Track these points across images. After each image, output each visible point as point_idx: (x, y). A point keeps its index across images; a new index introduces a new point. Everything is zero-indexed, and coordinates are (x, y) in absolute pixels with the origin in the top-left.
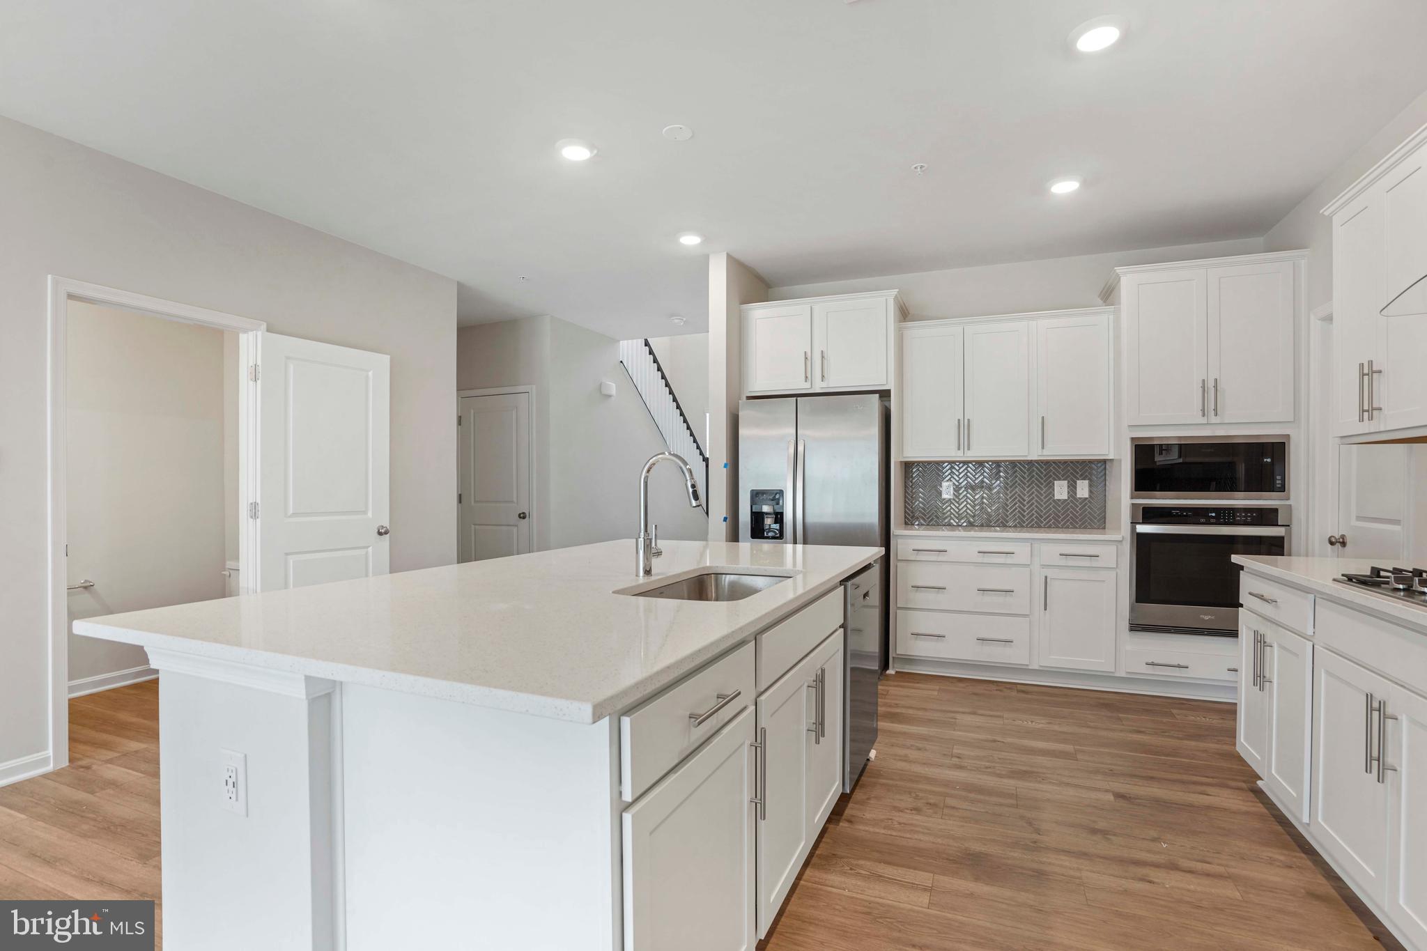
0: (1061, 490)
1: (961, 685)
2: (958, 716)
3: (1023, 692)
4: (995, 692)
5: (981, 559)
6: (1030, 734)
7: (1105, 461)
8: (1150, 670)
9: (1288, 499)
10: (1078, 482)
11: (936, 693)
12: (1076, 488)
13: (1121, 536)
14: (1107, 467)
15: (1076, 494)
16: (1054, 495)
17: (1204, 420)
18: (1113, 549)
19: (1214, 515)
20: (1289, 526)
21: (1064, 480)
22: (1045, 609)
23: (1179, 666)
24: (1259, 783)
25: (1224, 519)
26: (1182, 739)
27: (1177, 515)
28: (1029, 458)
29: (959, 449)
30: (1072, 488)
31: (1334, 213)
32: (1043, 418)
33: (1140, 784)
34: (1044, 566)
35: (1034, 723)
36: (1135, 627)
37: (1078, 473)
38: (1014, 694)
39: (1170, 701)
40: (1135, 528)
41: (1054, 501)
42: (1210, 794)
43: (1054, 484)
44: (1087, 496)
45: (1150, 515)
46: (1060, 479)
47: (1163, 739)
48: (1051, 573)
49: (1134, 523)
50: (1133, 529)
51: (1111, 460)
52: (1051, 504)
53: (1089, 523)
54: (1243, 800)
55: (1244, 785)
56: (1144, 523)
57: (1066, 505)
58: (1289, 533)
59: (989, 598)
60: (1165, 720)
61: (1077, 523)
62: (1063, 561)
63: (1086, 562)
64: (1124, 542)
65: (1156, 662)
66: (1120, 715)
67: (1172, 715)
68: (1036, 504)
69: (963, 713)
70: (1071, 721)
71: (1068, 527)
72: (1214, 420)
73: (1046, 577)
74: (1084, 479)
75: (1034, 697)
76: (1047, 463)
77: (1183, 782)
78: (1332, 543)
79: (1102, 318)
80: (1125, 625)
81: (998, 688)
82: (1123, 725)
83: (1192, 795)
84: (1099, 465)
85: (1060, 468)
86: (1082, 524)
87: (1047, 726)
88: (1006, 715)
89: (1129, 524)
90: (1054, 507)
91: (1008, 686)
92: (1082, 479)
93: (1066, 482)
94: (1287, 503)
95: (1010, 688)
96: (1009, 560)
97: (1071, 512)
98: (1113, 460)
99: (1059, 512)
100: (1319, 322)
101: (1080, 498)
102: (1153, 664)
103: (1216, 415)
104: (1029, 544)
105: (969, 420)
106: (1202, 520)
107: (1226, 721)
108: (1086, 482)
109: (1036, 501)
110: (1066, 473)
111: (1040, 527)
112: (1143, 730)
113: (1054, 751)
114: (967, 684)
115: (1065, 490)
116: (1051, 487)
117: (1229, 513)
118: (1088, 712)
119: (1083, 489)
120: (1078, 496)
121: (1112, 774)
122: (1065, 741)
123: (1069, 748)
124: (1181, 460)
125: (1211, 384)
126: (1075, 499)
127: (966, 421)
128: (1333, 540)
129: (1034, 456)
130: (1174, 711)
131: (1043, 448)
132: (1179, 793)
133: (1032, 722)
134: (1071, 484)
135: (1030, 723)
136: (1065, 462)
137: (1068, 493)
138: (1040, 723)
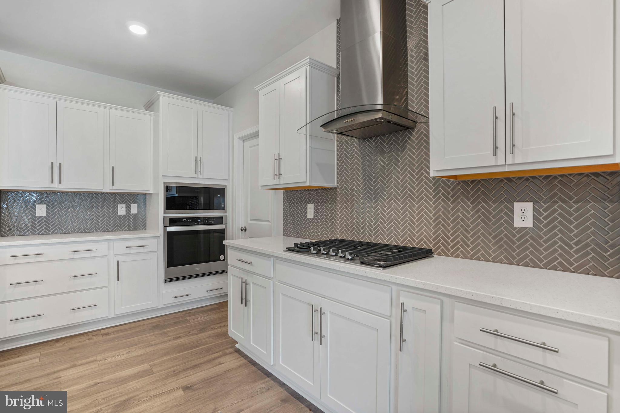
0: (121, 210)
1: (58, 345)
2: (61, 374)
3: (106, 334)
4: (86, 342)
5: (72, 256)
6: (120, 366)
7: (145, 194)
8: (175, 300)
9: (226, 212)
10: (131, 205)
11: (38, 360)
12: (130, 209)
13: (159, 234)
14: (147, 197)
15: (130, 212)
16: (117, 213)
17: (195, 176)
18: (155, 241)
19: (200, 220)
20: (226, 224)
21: (123, 204)
22: (118, 280)
23: (187, 295)
24: (237, 346)
25: (204, 222)
26: (197, 334)
27: (185, 222)
28: (104, 191)
29: (52, 182)
30: (128, 208)
31: (259, 90)
32: (113, 167)
33: (192, 373)
34: (116, 255)
35: (119, 356)
36: (168, 280)
37: (131, 200)
38: (100, 338)
39: (184, 313)
40: (166, 229)
41: (118, 216)
42: (223, 362)
43: (117, 206)
44: (137, 213)
45: (173, 222)
46: (121, 204)
47: (189, 338)
48: (121, 259)
49: (165, 227)
50: (165, 229)
51: (151, 194)
52: (116, 217)
53: (138, 227)
54: (236, 359)
55: (231, 350)
56: (170, 226)
57: (125, 218)
58: (226, 227)
59: (78, 281)
60: (186, 325)
61: (131, 228)
62: (128, 251)
63: (141, 250)
64: (160, 237)
65: (177, 295)
66: (165, 330)
67: (187, 321)
68: (106, 218)
69: (65, 369)
70: (141, 345)
71: (126, 230)
72: (200, 176)
73: (118, 262)
74: (135, 203)
75: (114, 336)
76: (114, 194)
77: (209, 361)
78: (242, 230)
79: (148, 117)
80: (162, 280)
81: (88, 338)
82: (169, 336)
83: (217, 367)
84: (143, 196)
85: (121, 197)
86: (134, 228)
87: (128, 355)
88: (99, 357)
89: (163, 227)
90: (117, 219)
91: (95, 333)
92: (133, 204)
93: (125, 205)
94: (226, 214)
95: (97, 335)
96: (93, 254)
97: (128, 222)
98: (151, 193)
99: (121, 222)
100: (237, 139)
101: (133, 214)
102: (176, 297)
103: (201, 174)
104: (107, 243)
105: (60, 164)
106: (195, 223)
107: (210, 316)
108: (136, 205)
109: (107, 216)
110: (125, 200)
111: (109, 231)
112: (179, 335)
113: (138, 373)
114: (64, 342)
115: (124, 209)
116: (115, 208)
117: (204, 219)
118: (148, 335)
119: (134, 209)
120: (132, 212)
121: (176, 373)
122: (142, 362)
123: (146, 366)
124: (177, 195)
125: (199, 159)
126: (130, 214)
127: (58, 165)
128: (242, 229)
129: (107, 189)
130: (188, 318)
131: (113, 185)
132: (211, 370)
133: (118, 355)
134: (128, 206)
135: (117, 357)
136: (124, 194)
137: (126, 211)
138: (123, 355)
